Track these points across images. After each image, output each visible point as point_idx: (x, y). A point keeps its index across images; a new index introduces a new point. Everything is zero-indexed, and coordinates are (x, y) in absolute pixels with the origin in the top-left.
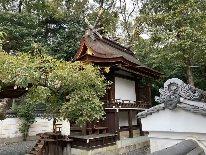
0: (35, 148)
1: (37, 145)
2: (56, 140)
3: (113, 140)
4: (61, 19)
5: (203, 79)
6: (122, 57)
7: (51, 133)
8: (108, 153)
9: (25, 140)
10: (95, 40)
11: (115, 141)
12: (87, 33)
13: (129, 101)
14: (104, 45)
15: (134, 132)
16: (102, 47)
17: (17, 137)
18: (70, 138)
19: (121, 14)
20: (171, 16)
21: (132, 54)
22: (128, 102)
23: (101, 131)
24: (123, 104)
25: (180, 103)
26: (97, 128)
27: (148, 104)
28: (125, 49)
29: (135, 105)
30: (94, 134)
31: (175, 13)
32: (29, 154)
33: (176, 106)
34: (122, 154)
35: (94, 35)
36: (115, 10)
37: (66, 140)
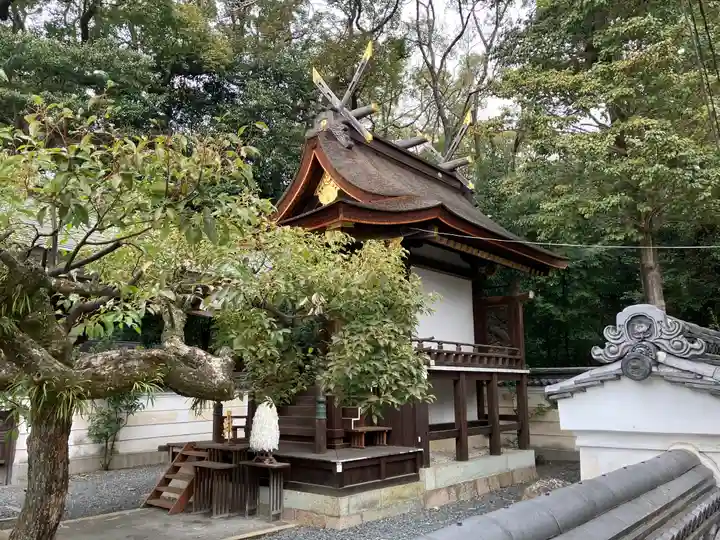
0: (161, 489)
1: (166, 481)
2: (233, 465)
3: (409, 467)
4: (223, 67)
5: (688, 274)
6: (442, 208)
7: (208, 442)
8: (396, 505)
9: (106, 468)
10: (350, 148)
11: (416, 471)
12: (324, 123)
13: (457, 344)
14: (376, 160)
15: (473, 441)
16: (373, 170)
17: (81, 456)
18: (279, 459)
19: (418, 49)
20: (599, 79)
21: (462, 191)
22: (452, 348)
23: (371, 439)
24: (439, 354)
25: (658, 364)
26: (360, 429)
27: (514, 353)
28: (440, 175)
29: (474, 357)
30: (349, 446)
31: (612, 73)
32: (144, 507)
33: (651, 371)
34: (437, 508)
35: (345, 130)
36: (398, 34)
37: (267, 463)
